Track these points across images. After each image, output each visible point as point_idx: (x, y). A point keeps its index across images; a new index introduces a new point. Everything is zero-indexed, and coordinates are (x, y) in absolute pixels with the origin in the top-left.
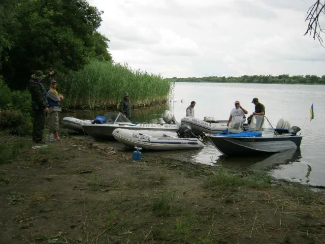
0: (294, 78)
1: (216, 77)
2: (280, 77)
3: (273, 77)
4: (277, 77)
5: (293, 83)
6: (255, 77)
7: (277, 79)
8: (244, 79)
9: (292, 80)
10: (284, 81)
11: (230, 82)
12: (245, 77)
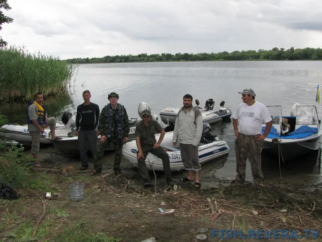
0: (152, 56)
1: (80, 59)
2: (140, 56)
3: (133, 57)
4: (136, 56)
5: (151, 61)
6: (117, 57)
7: (137, 58)
8: (106, 60)
9: (151, 59)
10: (144, 60)
11: (93, 62)
12: (108, 57)
